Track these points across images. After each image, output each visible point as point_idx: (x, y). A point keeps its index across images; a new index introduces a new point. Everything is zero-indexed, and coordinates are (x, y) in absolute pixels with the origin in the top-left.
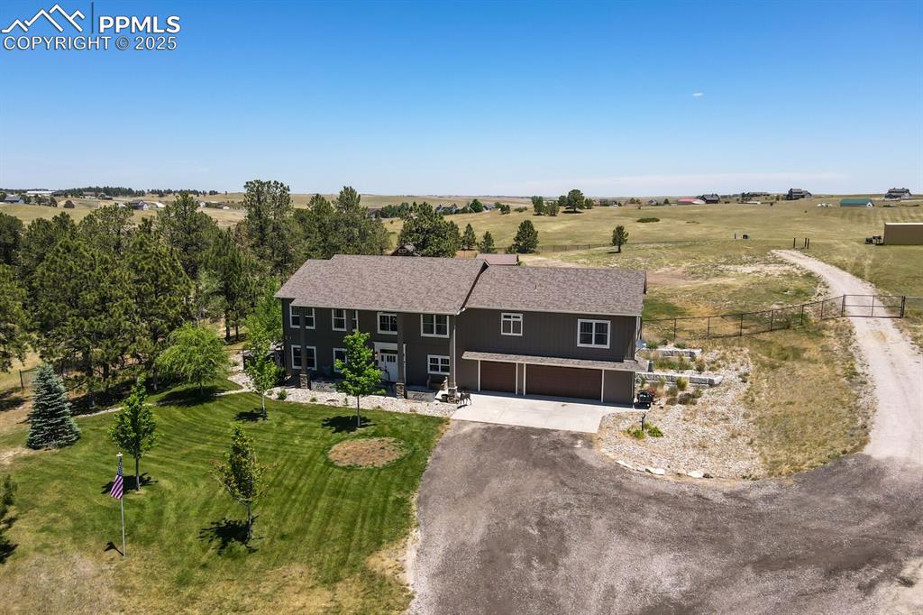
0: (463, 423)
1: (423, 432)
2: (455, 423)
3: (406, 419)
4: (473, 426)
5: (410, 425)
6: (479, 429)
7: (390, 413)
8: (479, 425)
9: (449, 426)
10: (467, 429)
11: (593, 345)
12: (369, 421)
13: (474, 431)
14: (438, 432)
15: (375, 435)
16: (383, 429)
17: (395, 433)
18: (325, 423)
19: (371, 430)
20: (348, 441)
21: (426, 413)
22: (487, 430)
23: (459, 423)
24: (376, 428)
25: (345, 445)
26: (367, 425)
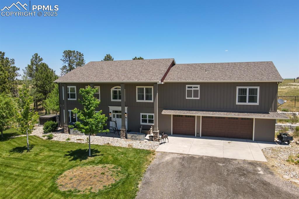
0: (164, 154)
1: (135, 160)
2: (159, 154)
3: (124, 151)
4: (172, 156)
5: (127, 155)
6: (177, 158)
7: (115, 147)
8: (176, 156)
9: (155, 156)
10: (168, 158)
11: (247, 103)
12: (99, 152)
13: (174, 159)
14: (147, 160)
15: (101, 162)
16: (107, 158)
17: (115, 161)
18: (68, 154)
19: (98, 158)
20: (79, 167)
21: (139, 147)
22: (183, 159)
23: (162, 154)
24: (102, 157)
25: (75, 170)
26: (96, 155)
